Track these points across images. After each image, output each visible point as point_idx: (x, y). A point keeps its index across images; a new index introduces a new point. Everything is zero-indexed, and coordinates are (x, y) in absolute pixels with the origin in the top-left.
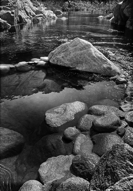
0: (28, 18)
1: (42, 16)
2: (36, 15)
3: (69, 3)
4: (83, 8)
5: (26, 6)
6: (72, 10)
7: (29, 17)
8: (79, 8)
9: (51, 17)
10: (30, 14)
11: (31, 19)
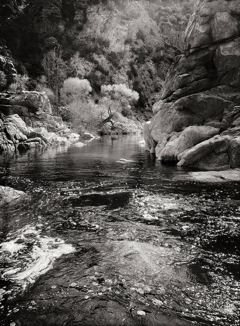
0: (9, 143)
1: (38, 141)
2: (29, 140)
3: (113, 124)
4: (134, 130)
5: (9, 126)
6: (117, 134)
7: (12, 142)
8: (128, 131)
9: (57, 142)
10: (15, 137)
11: (15, 146)
